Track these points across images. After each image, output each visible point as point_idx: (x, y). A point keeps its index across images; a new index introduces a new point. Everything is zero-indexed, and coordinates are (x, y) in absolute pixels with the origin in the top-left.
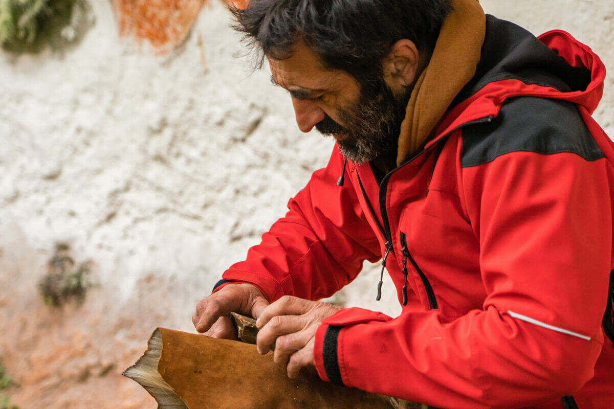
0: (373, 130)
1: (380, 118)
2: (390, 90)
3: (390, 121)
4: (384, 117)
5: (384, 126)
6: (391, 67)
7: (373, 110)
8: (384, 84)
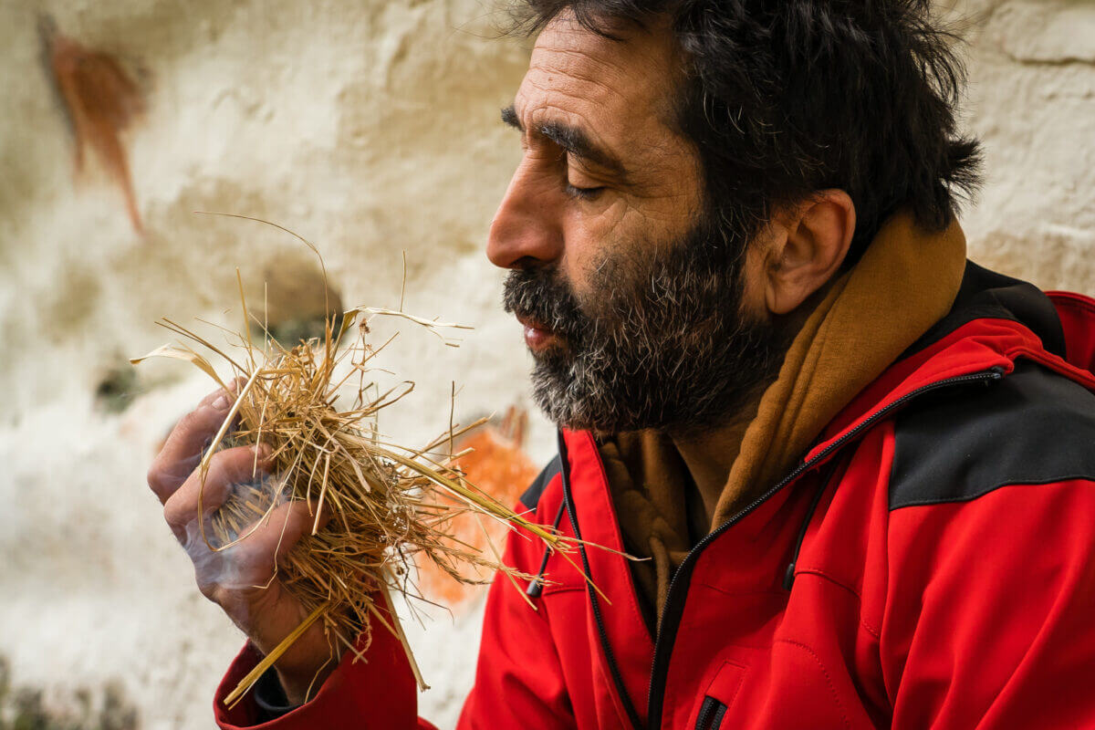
0: (645, 343)
1: (677, 326)
2: (742, 287)
3: (693, 351)
4: (689, 331)
5: (671, 352)
6: (778, 238)
7: (678, 295)
8: (739, 264)
